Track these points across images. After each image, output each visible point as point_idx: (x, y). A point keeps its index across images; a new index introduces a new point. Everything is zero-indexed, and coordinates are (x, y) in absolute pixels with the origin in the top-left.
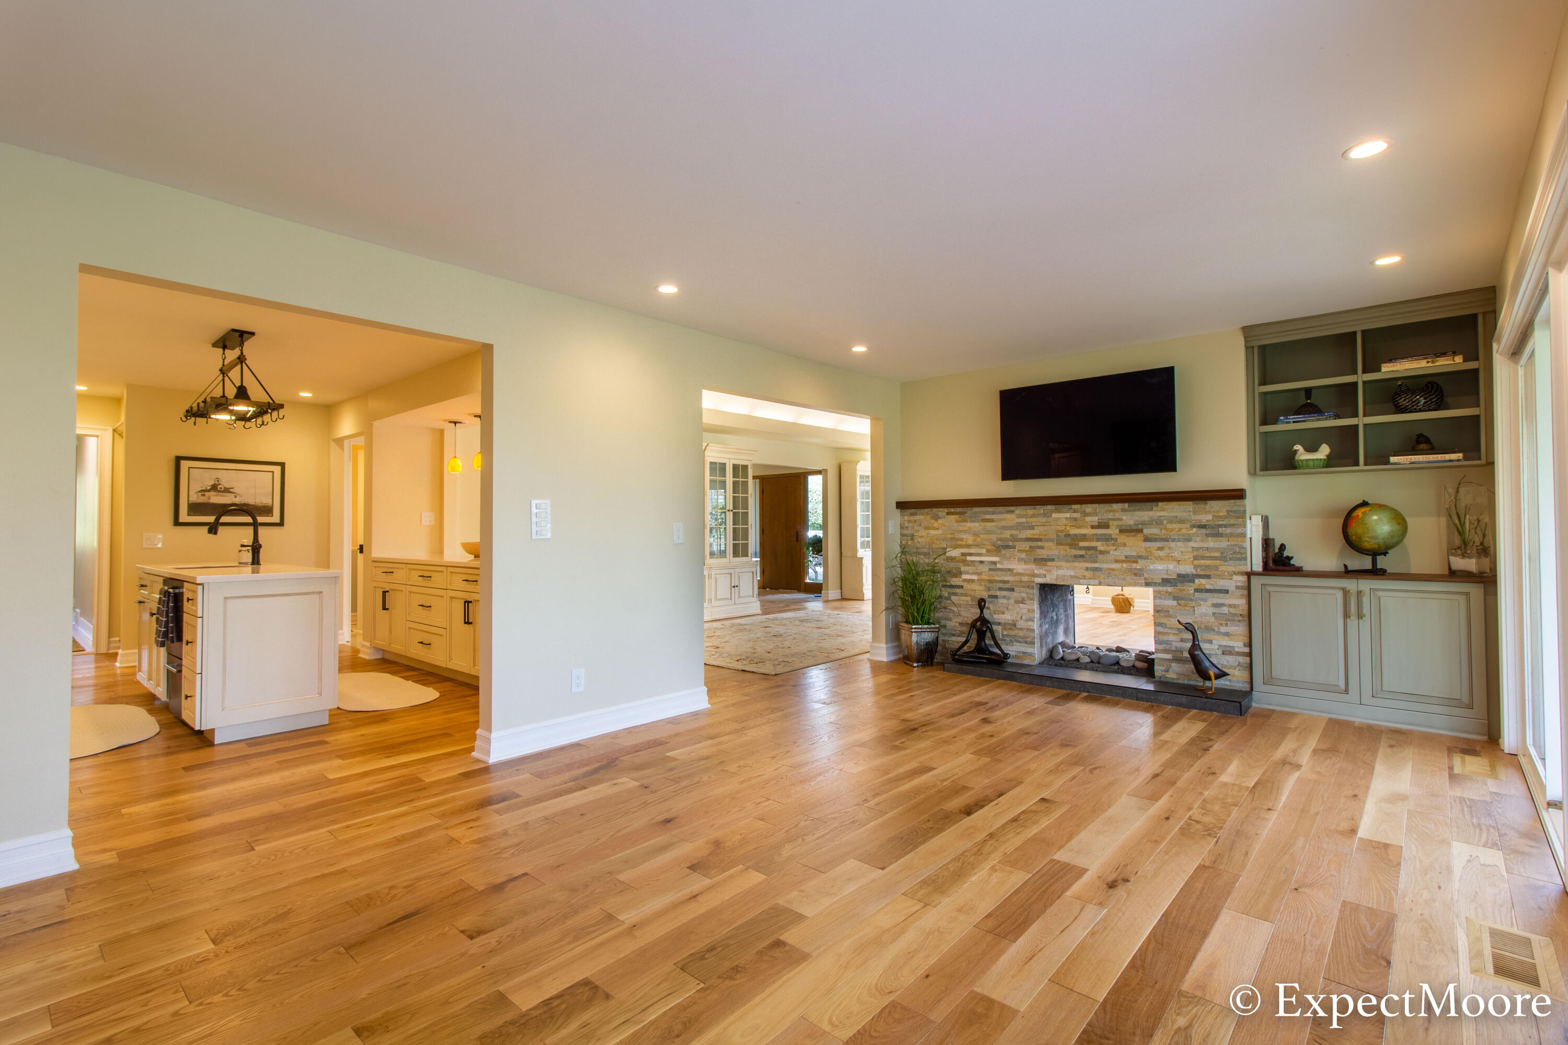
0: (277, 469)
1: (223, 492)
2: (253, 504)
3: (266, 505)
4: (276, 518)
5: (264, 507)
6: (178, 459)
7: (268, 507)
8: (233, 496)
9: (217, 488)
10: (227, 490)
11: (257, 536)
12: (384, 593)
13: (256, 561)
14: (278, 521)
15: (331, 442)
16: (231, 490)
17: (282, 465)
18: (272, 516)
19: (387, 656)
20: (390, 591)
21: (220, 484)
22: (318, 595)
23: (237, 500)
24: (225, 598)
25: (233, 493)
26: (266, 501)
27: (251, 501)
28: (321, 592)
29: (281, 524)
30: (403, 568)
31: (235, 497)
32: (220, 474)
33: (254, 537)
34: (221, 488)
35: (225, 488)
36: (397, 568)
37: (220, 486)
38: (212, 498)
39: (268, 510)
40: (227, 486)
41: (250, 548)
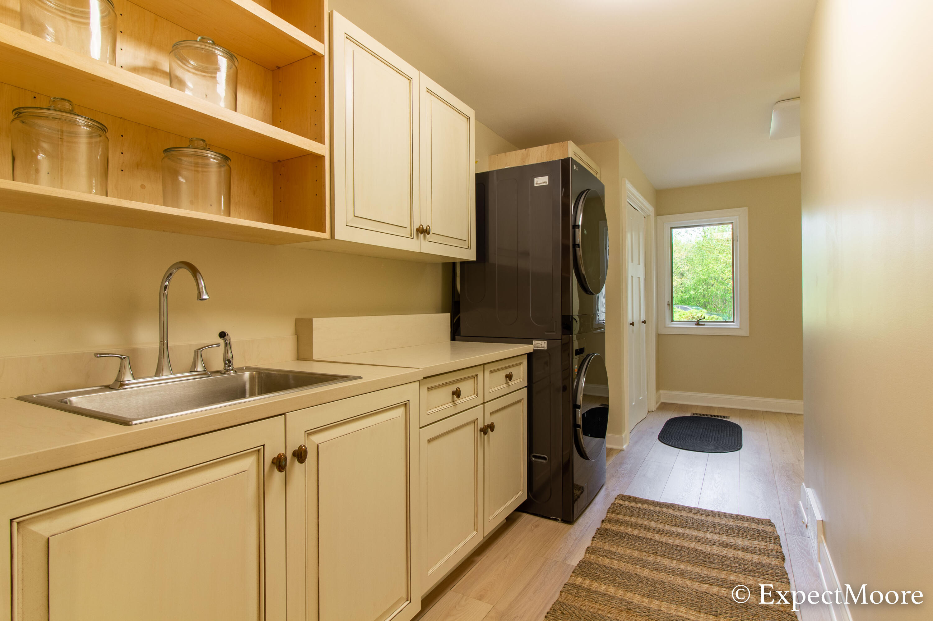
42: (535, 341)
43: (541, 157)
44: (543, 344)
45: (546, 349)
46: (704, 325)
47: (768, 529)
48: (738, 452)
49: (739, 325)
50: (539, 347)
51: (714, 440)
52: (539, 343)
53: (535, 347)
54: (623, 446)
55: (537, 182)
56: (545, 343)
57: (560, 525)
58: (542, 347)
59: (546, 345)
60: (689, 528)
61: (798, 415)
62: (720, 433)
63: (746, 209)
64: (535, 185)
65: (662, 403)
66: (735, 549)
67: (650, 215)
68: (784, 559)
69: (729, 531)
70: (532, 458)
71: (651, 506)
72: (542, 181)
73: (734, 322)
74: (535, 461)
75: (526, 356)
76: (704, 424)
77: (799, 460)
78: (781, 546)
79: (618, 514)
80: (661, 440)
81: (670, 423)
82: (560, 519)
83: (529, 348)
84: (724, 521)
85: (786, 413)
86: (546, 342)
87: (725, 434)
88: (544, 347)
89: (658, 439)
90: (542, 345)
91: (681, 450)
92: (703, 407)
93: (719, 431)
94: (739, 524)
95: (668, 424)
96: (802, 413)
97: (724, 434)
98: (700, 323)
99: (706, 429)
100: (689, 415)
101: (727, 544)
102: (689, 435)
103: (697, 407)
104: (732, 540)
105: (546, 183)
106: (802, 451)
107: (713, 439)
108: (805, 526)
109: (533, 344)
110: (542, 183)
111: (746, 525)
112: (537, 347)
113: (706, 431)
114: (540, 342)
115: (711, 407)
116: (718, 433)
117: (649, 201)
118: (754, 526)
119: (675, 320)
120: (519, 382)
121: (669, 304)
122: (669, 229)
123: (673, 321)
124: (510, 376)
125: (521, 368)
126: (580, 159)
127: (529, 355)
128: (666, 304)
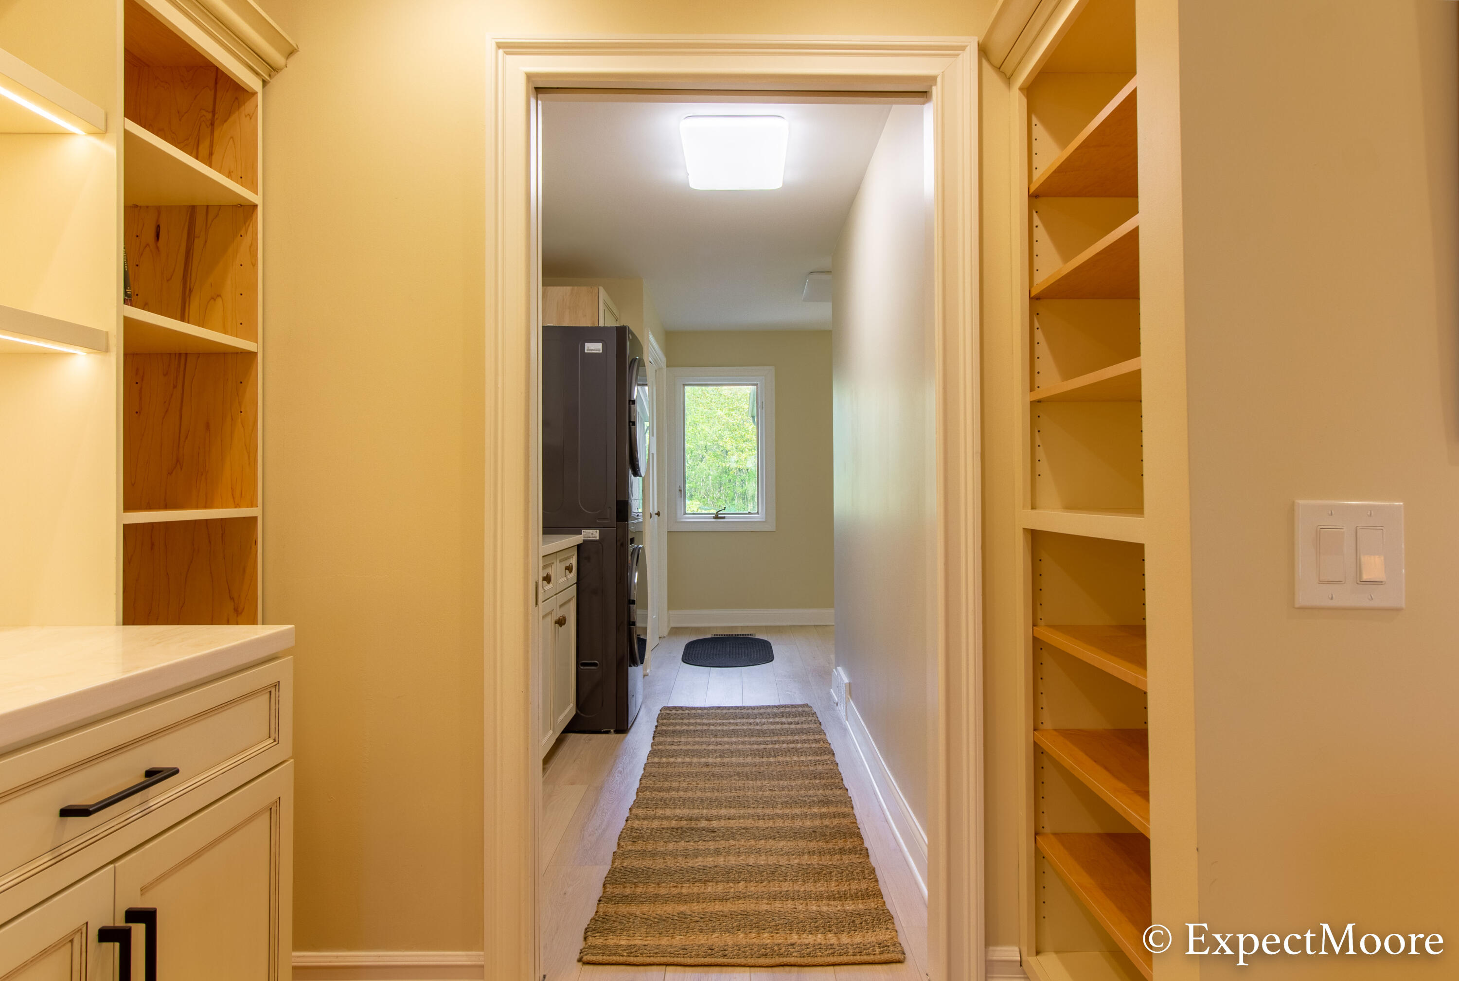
42: (584, 530)
43: (563, 300)
44: (595, 533)
45: (598, 538)
46: (724, 518)
47: (807, 709)
48: (771, 663)
49: (764, 516)
50: (590, 537)
51: (745, 656)
52: (590, 533)
53: (584, 537)
54: (646, 670)
55: (589, 348)
56: (596, 532)
57: (613, 736)
58: (593, 537)
59: (597, 535)
60: (739, 718)
61: (826, 626)
62: (749, 649)
63: (773, 368)
64: (586, 351)
65: (672, 628)
66: (782, 724)
67: (663, 364)
68: (820, 724)
69: (775, 715)
70: (580, 666)
71: (698, 711)
72: (594, 347)
73: (759, 514)
74: (583, 669)
75: (576, 547)
76: (730, 643)
77: (829, 663)
78: (818, 718)
79: (669, 720)
80: (686, 661)
81: (690, 647)
82: (612, 730)
83: (577, 539)
84: (769, 710)
85: (814, 626)
86: (598, 531)
87: (755, 649)
88: (596, 537)
89: (682, 663)
90: (593, 534)
91: (712, 668)
92: (724, 628)
93: (747, 648)
94: (782, 710)
95: (688, 647)
96: (833, 624)
97: (753, 649)
98: (719, 516)
99: (733, 647)
100: (709, 636)
101: (775, 722)
102: (716, 655)
103: (716, 628)
104: (777, 720)
105: (599, 350)
106: (833, 657)
107: (743, 654)
108: (835, 705)
109: (583, 533)
110: (594, 350)
111: (788, 710)
112: (588, 538)
113: (734, 649)
114: (591, 531)
115: (733, 627)
116: (747, 650)
117: (662, 349)
118: (794, 710)
119: (687, 512)
120: (573, 576)
121: (680, 490)
122: (682, 386)
123: (685, 513)
124: (569, 569)
125: (574, 561)
126: (605, 304)
127: (579, 546)
128: (678, 490)
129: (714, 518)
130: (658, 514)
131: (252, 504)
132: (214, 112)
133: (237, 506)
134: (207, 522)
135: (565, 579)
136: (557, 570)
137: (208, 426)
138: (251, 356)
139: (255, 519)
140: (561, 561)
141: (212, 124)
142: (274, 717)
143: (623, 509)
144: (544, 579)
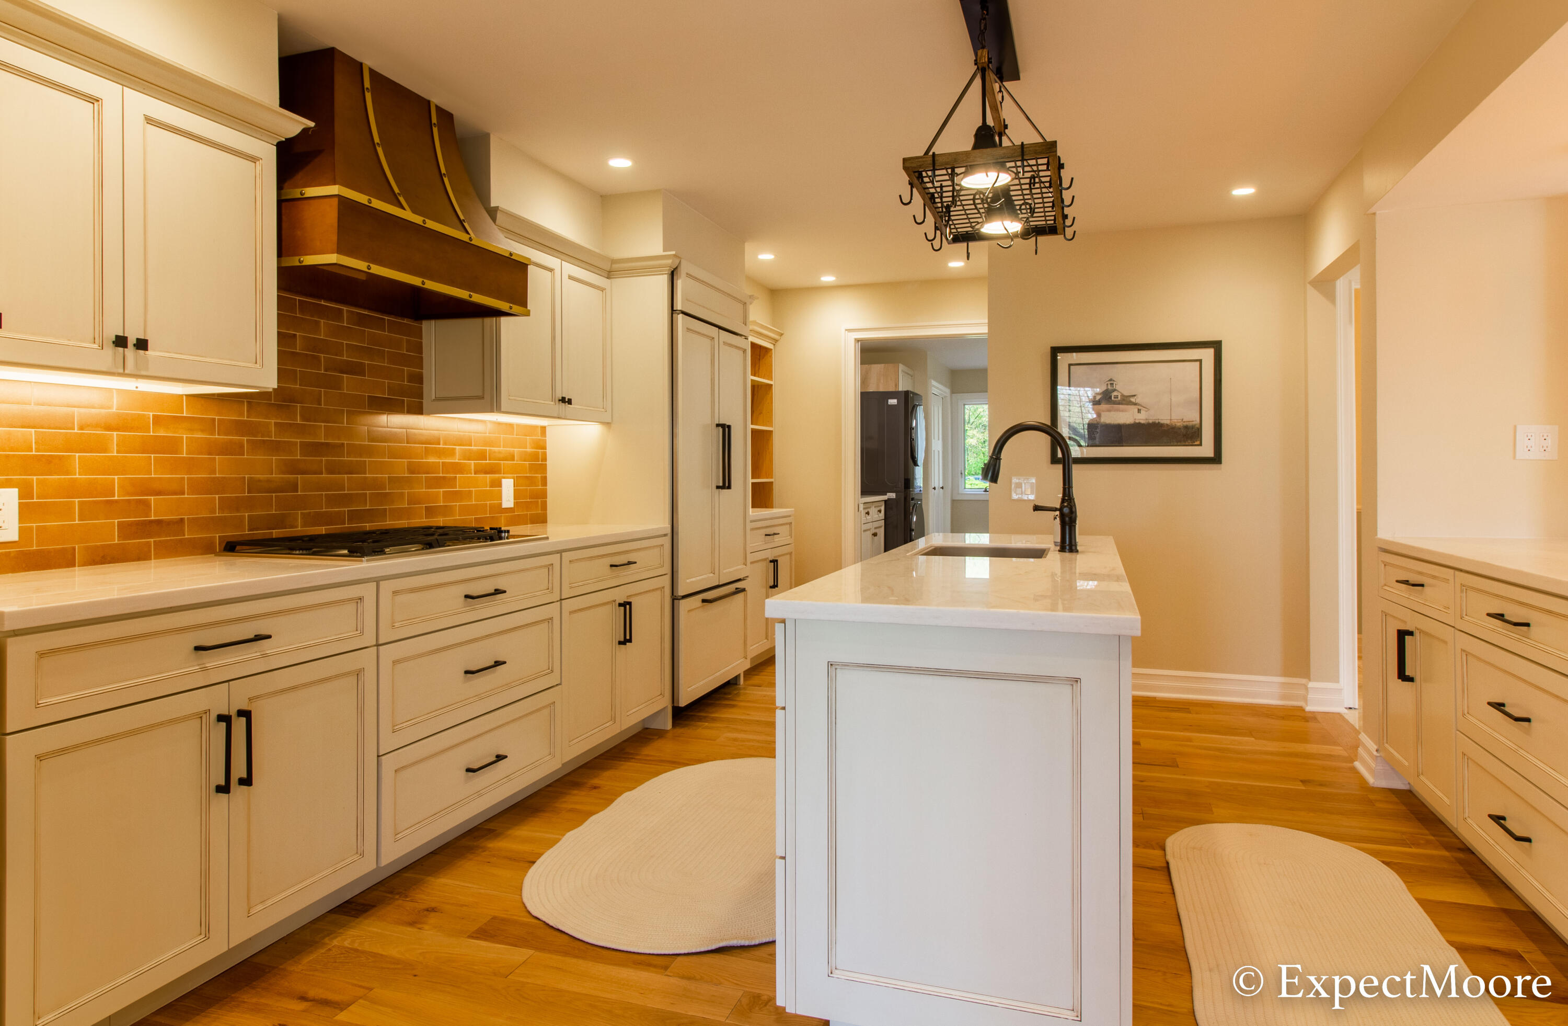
0: (1208, 355)
1: (1119, 403)
2: (1168, 422)
3: (1191, 424)
4: (1206, 449)
5: (1186, 427)
6: (1055, 351)
7: (1193, 427)
8: (1134, 409)
9: (1110, 397)
10: (1126, 401)
11: (1070, 487)
12: (1402, 635)
13: (1068, 544)
14: (1210, 454)
15: (1309, 286)
16: (1133, 400)
17: (1217, 346)
18: (1201, 445)
19: (1412, 789)
20: (1417, 634)
21: (1115, 390)
22: (1066, 690)
23: (1142, 418)
24: (831, 664)
25: (1135, 404)
26: (1191, 416)
27: (1164, 418)
28: (1077, 680)
29: (1216, 459)
30: (1447, 581)
31: (1139, 411)
32: (1112, 372)
33: (1064, 489)
34: (1116, 397)
35: (1123, 395)
36: (1434, 577)
37: (1115, 393)
38: (1103, 414)
39: (1191, 434)
40: (1126, 393)
41: (1058, 513)
42: (887, 494)
45: (895, 498)
50: (891, 498)
53: (888, 497)
55: (889, 402)
56: (894, 494)
58: (893, 497)
59: (895, 496)
64: (888, 404)
67: (947, 397)
72: (893, 402)
75: (884, 502)
83: (885, 497)
86: (896, 494)
90: (892, 495)
105: (896, 403)
114: (891, 494)
117: (946, 386)
119: (966, 487)
120: (882, 515)
121: (962, 473)
122: (963, 406)
123: (965, 488)
124: (880, 511)
125: (883, 508)
126: (903, 371)
127: (885, 501)
128: (960, 473)
129: (984, 491)
130: (942, 488)
131: (772, 478)
132: (760, 356)
133: (767, 478)
134: (759, 483)
135: (877, 516)
136: (873, 511)
137: (759, 454)
138: (771, 432)
139: (773, 482)
140: (875, 507)
141: (759, 359)
142: (791, 531)
143: (908, 483)
144: (866, 513)
